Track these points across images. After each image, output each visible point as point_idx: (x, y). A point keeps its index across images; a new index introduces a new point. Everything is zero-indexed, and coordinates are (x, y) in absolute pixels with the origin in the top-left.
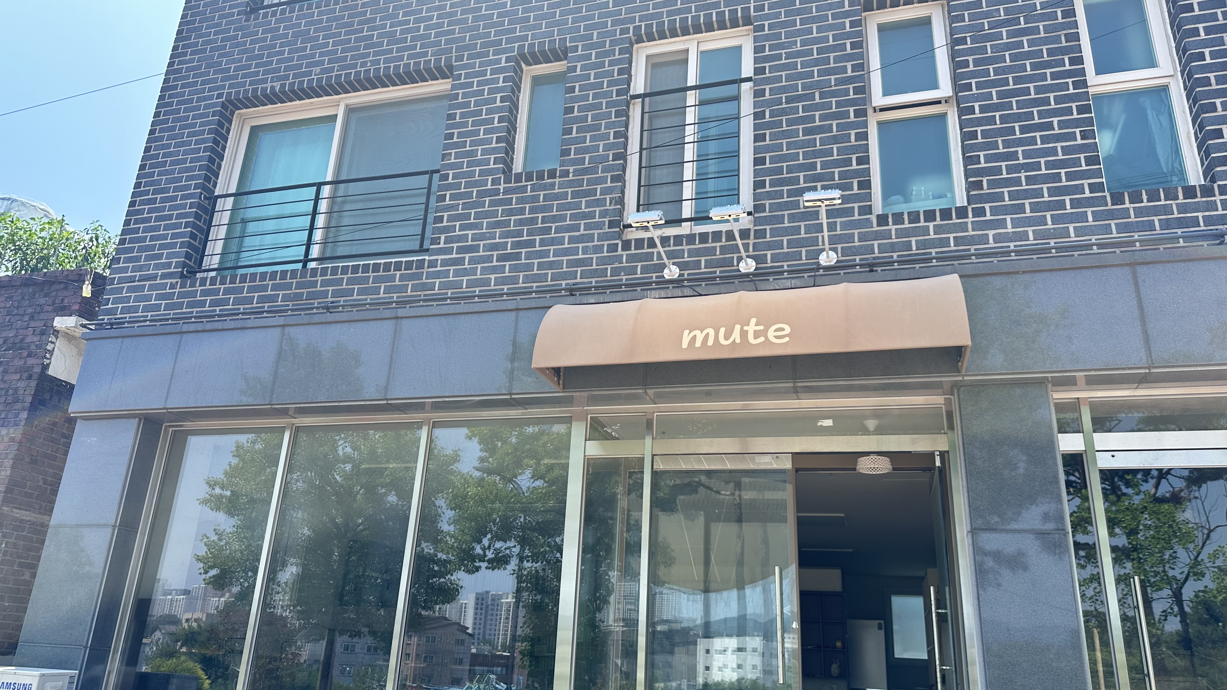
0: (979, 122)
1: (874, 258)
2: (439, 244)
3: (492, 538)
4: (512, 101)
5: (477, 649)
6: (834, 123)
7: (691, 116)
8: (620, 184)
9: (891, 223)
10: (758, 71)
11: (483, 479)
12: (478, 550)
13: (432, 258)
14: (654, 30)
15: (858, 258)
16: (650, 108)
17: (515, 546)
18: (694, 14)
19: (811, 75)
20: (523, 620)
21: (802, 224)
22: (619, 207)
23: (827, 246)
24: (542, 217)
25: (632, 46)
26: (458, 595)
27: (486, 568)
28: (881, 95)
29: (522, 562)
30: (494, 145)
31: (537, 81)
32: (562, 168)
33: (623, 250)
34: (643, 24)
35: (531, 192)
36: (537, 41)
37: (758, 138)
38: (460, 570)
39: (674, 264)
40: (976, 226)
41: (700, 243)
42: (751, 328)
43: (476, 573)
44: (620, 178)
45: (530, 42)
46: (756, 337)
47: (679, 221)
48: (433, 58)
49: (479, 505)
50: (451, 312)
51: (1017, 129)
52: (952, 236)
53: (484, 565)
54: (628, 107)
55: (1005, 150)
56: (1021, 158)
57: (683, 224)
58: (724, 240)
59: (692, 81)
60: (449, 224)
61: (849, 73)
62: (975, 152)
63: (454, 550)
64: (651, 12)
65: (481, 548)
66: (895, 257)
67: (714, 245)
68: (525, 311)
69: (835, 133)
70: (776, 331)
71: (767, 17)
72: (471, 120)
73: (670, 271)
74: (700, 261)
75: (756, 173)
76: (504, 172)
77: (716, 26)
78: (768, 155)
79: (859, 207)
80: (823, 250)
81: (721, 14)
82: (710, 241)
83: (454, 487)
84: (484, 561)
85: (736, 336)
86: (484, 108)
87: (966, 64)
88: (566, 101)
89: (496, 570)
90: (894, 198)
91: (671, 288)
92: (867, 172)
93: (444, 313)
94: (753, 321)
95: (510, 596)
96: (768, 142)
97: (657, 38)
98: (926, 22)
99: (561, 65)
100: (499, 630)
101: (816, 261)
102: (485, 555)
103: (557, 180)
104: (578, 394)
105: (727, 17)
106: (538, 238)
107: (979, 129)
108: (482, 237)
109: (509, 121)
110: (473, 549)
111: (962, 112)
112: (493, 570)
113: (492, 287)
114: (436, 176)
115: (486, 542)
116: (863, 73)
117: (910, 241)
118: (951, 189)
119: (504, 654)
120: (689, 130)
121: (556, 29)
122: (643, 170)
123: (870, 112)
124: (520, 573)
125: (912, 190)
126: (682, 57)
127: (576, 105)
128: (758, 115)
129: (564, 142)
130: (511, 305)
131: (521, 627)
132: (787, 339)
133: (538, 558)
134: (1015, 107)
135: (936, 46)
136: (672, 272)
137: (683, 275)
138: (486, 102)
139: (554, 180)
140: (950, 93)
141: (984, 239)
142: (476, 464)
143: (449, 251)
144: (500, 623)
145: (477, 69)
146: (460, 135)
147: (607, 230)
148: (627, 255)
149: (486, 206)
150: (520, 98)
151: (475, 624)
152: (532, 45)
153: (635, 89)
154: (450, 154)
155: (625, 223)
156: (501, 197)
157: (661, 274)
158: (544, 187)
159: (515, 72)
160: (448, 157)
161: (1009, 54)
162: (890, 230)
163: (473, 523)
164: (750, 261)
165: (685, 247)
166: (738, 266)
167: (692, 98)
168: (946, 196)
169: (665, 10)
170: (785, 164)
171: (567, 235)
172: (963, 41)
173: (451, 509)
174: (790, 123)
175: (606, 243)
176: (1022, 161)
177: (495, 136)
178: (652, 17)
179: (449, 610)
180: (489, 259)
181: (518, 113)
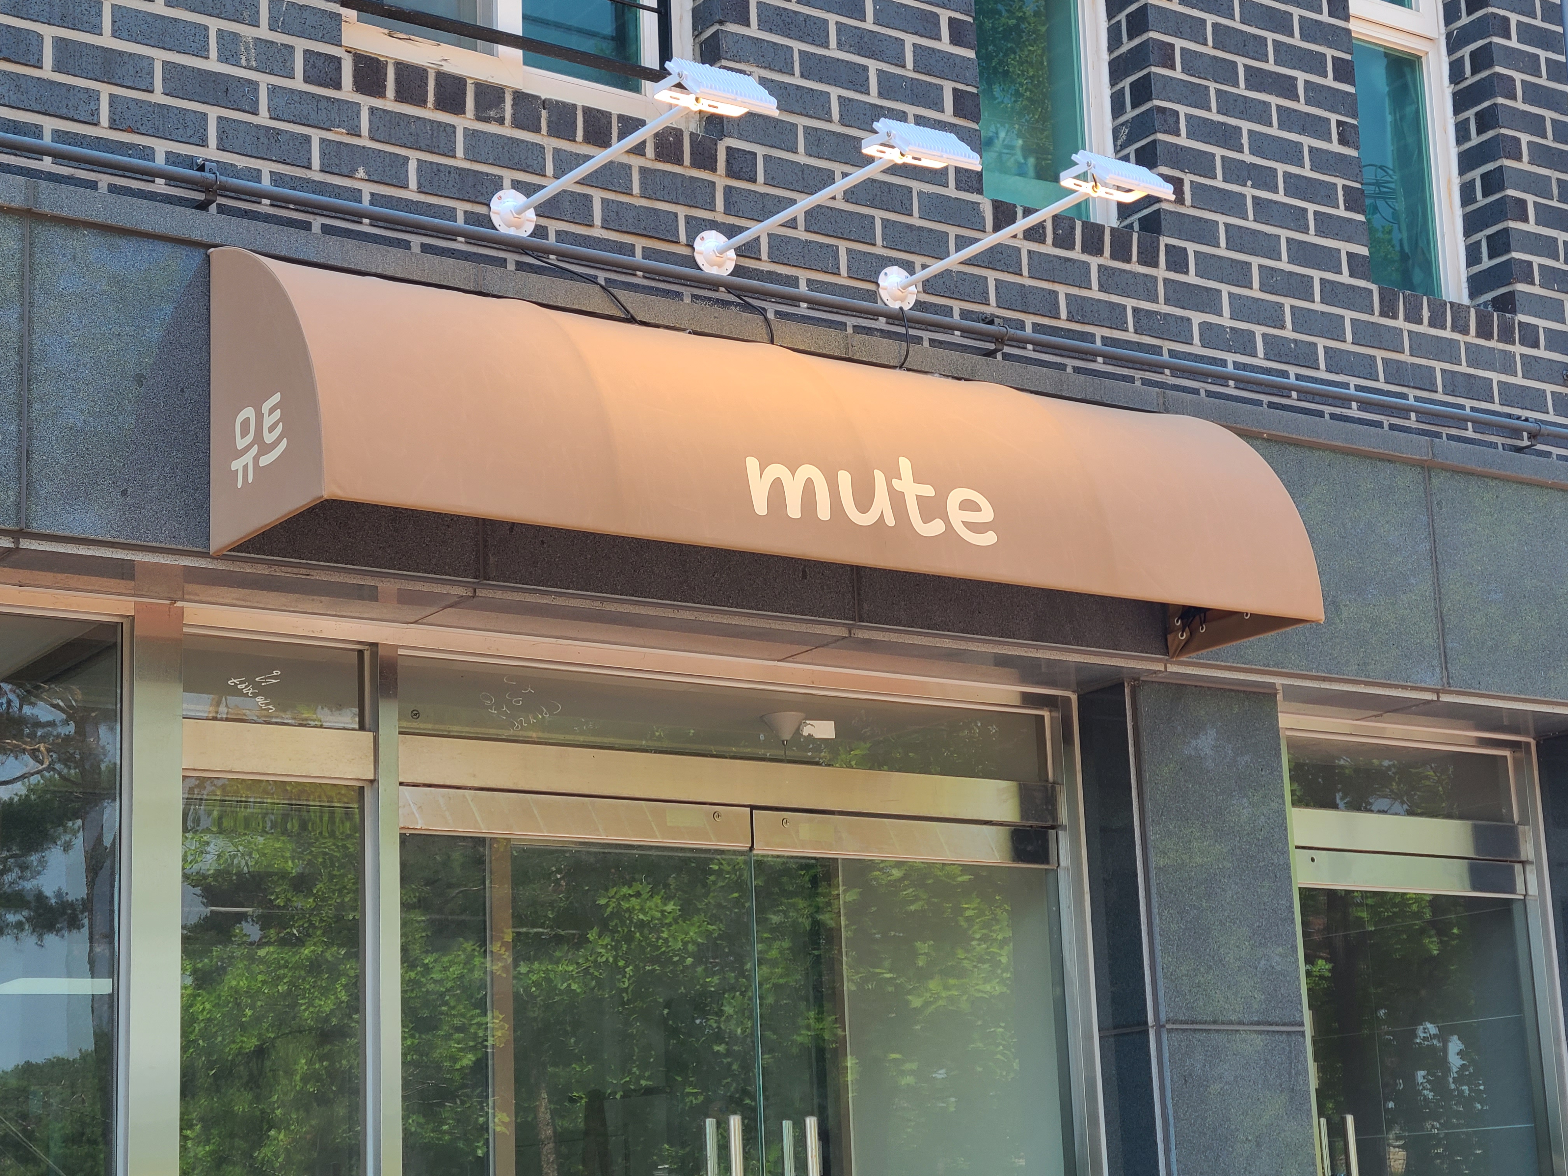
0: (1178, 25)
15: (956, 307)
21: (838, 170)
33: (358, 86)
40: (1172, 293)
47: (488, 36)
52: (1129, 304)
55: (1221, 118)
56: (1246, 149)
57: (501, 49)
62: (1170, 101)
66: (1028, 328)
73: (509, 208)
74: (590, 199)
101: (871, 287)
117: (1057, 294)
137: (551, 232)
141: (1184, 331)
148: (371, 109)
157: (480, 209)
162: (1019, 250)
164: (720, 240)
165: (547, 142)
166: (691, 247)
176: (1247, 157)
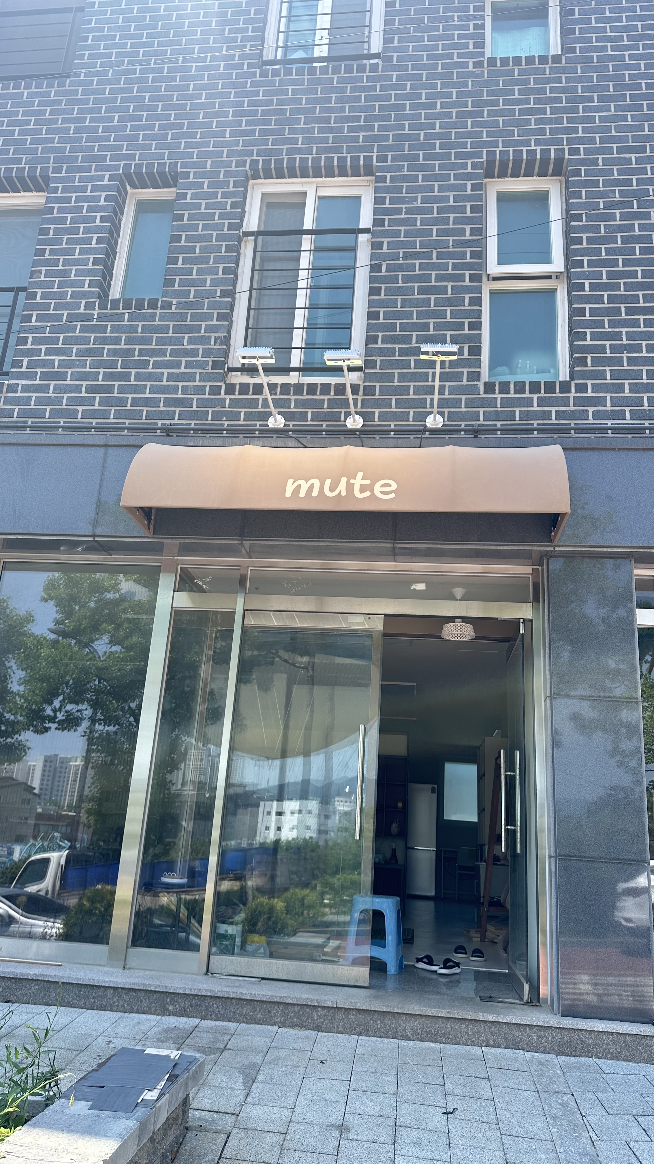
0: (588, 299)
1: (479, 425)
2: (21, 367)
3: (64, 700)
4: (113, 223)
5: (43, 808)
6: (450, 285)
7: (305, 261)
8: (227, 323)
9: (497, 391)
10: (377, 222)
11: (57, 642)
12: (49, 712)
13: (11, 382)
14: (272, 166)
15: (463, 424)
16: (263, 246)
17: (86, 709)
18: (315, 156)
19: (429, 233)
20: (91, 780)
21: (412, 385)
22: (225, 347)
23: (435, 409)
24: (140, 349)
25: (248, 182)
26: (25, 755)
27: (56, 729)
28: (496, 263)
29: (95, 725)
30: (90, 267)
31: (143, 207)
32: (164, 299)
33: (226, 393)
34: (261, 159)
35: (128, 321)
36: (145, 162)
37: (373, 291)
38: (29, 730)
39: (279, 413)
40: (578, 401)
41: (308, 394)
42: (358, 481)
43: (45, 734)
44: (227, 317)
45: (137, 162)
46: (361, 492)
47: (286, 370)
48: (27, 166)
49: (52, 667)
50: (30, 442)
51: (623, 310)
52: (554, 409)
53: (54, 726)
54: (240, 244)
55: (610, 330)
56: (624, 339)
57: (291, 373)
58: (332, 393)
59: (308, 224)
60: (33, 347)
61: (468, 236)
62: (582, 328)
63: (24, 710)
64: (270, 147)
65: (52, 710)
66: (499, 426)
67: (322, 397)
68: (115, 448)
69: (449, 295)
70: (382, 486)
71: (389, 169)
72: (66, 237)
73: (276, 420)
74: (307, 413)
75: (369, 327)
76: (99, 297)
77: (336, 172)
78: (382, 310)
79: (468, 372)
80: (432, 413)
81: (342, 160)
82: (318, 393)
83: (27, 648)
84: (54, 722)
85: (342, 488)
86: (82, 226)
87: (580, 241)
88: (173, 228)
89: (66, 731)
90: (500, 369)
91: (275, 438)
92: (478, 338)
93: (22, 442)
94: (360, 475)
95: (79, 760)
96: (383, 296)
97: (274, 176)
98: (543, 197)
99: (170, 192)
100: (66, 791)
101: (423, 423)
102: (55, 717)
103: (158, 312)
104: (169, 541)
105: (349, 164)
106: (133, 371)
107: (588, 306)
108: (70, 364)
109: (109, 243)
110: (44, 710)
111: (572, 288)
112: (63, 731)
113: (79, 420)
114: (22, 295)
115: (57, 703)
116: (481, 237)
117: (514, 411)
118: (555, 366)
119: (70, 814)
120: (303, 274)
121: (167, 151)
122: (252, 311)
123: (484, 278)
124: (91, 735)
125: (518, 363)
126: (299, 200)
127: (184, 235)
128: (374, 268)
129: (168, 271)
130: (99, 439)
131: (89, 787)
132: (393, 495)
133: (110, 721)
134: (622, 288)
135: (552, 219)
136: (277, 421)
137: (289, 425)
138: (85, 220)
139: (155, 311)
140: (562, 269)
141: (584, 415)
142: (52, 626)
143: (33, 376)
144: (67, 784)
145: (77, 184)
146: (52, 252)
147: (210, 371)
148: (230, 399)
149: (77, 331)
150: (123, 222)
151: (42, 784)
152: (139, 166)
153: (248, 226)
154: (40, 272)
155: (230, 366)
156: (94, 322)
157: (265, 423)
158: (144, 317)
159: (118, 191)
160: (37, 274)
161: (621, 236)
162: (496, 398)
163: (45, 684)
164: (357, 417)
165: (293, 397)
166: (345, 421)
167: (307, 242)
168: (549, 372)
169: (285, 147)
170: (398, 322)
171: (166, 371)
172: (579, 217)
173: (22, 670)
174: (406, 279)
175: (208, 384)
176: (625, 342)
177: (92, 257)
178: (270, 152)
179: (17, 771)
180: (77, 389)
181: (119, 237)
